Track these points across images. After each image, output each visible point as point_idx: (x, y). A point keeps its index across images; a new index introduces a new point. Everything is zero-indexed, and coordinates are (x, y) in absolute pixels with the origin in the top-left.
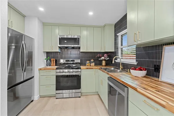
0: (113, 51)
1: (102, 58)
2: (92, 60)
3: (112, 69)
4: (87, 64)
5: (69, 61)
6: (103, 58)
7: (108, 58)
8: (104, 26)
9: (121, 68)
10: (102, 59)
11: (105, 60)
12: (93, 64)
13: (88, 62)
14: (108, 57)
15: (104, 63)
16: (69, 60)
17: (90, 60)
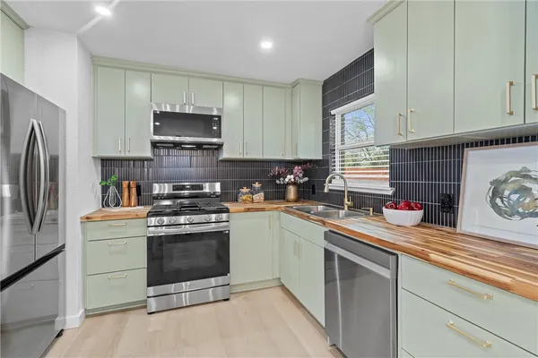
0: (320, 157)
1: (288, 176)
2: (257, 185)
3: (321, 208)
4: (244, 197)
5: (183, 188)
6: (290, 178)
7: (306, 179)
8: (295, 85)
9: (346, 206)
10: (287, 180)
11: (294, 184)
12: (260, 196)
13: (245, 190)
14: (304, 176)
15: (292, 192)
16: (184, 186)
17: (249, 185)
